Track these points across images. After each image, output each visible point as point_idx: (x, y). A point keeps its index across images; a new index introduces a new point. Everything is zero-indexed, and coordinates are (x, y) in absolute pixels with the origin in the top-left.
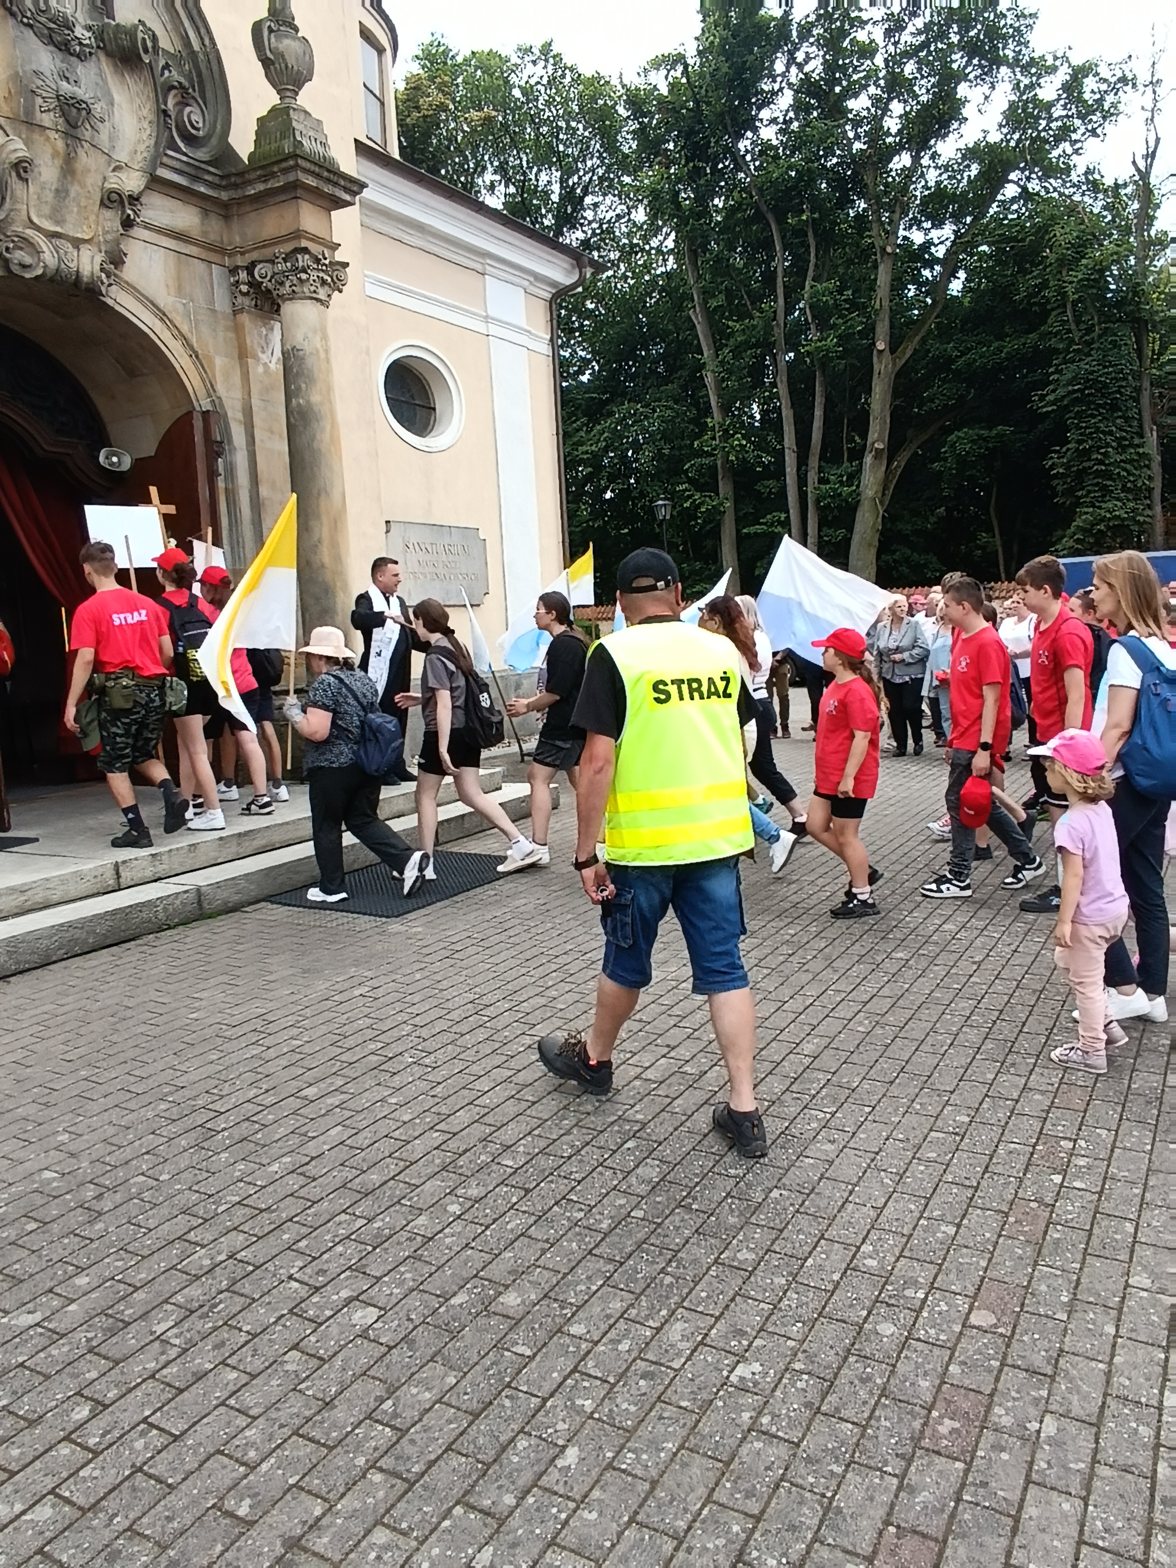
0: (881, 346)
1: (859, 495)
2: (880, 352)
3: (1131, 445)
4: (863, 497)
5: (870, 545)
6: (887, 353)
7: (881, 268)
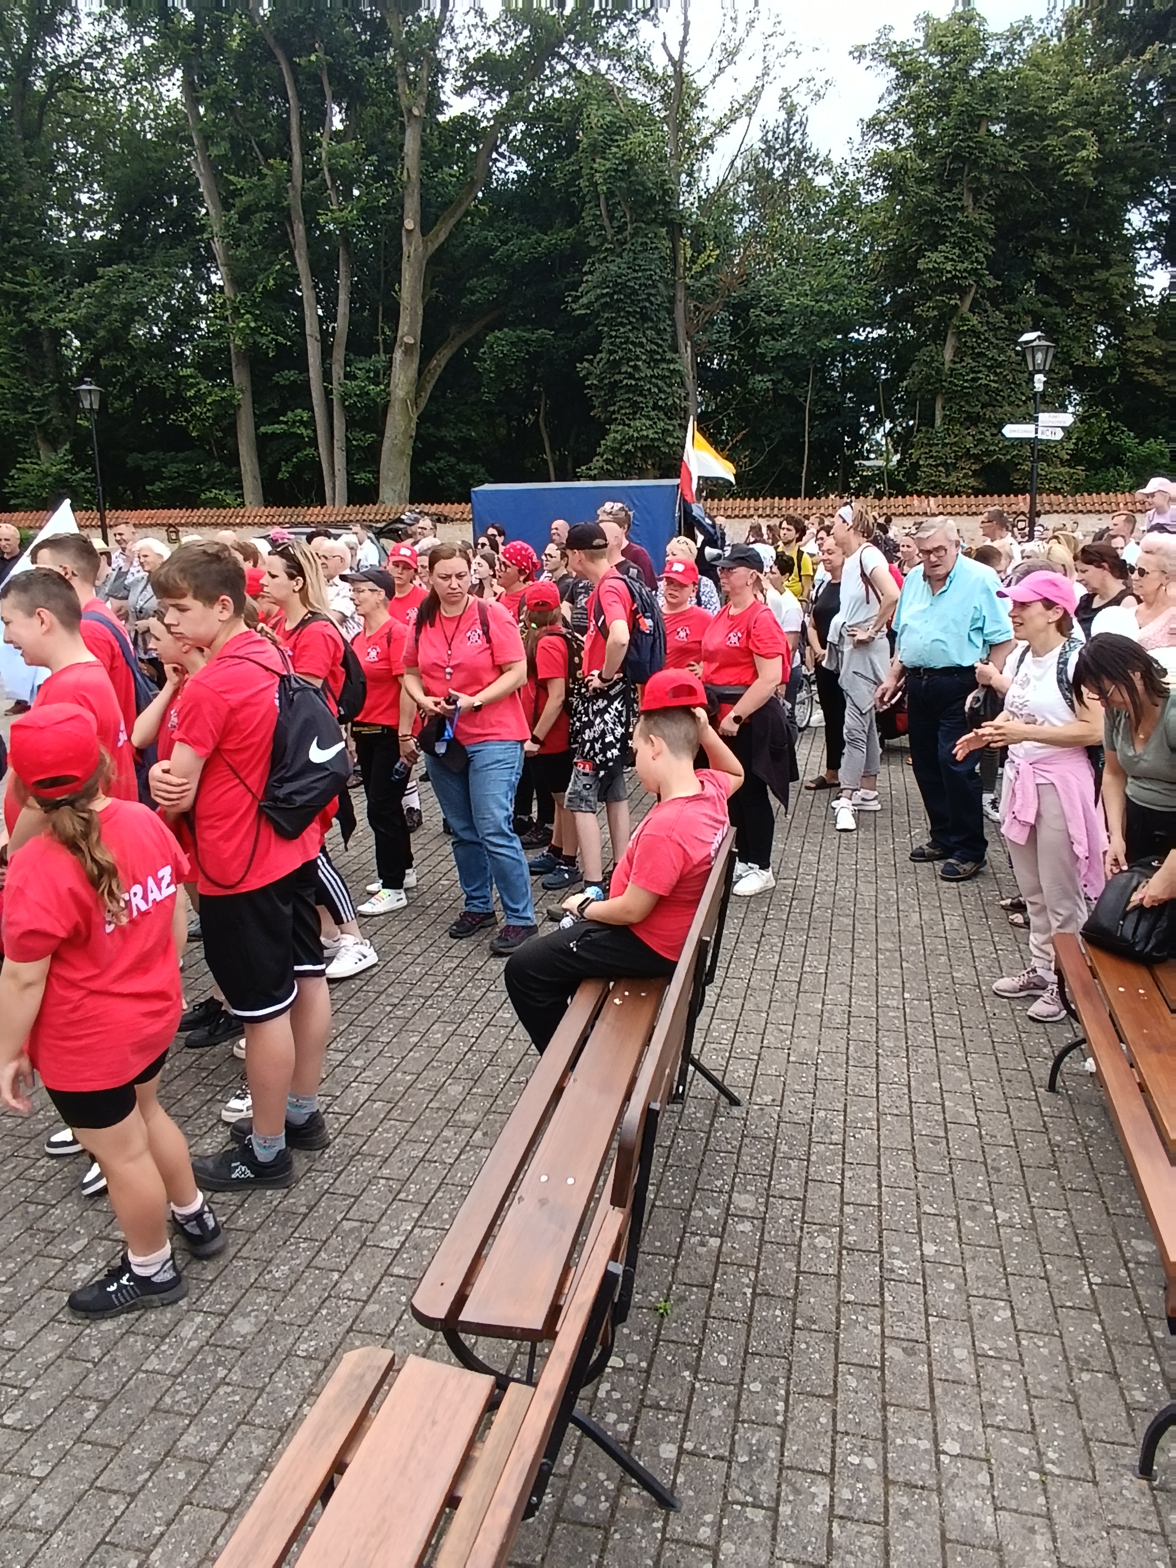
0: (409, 224)
1: (389, 394)
2: (410, 232)
3: (663, 360)
4: (393, 398)
5: (402, 453)
6: (418, 233)
7: (409, 132)
